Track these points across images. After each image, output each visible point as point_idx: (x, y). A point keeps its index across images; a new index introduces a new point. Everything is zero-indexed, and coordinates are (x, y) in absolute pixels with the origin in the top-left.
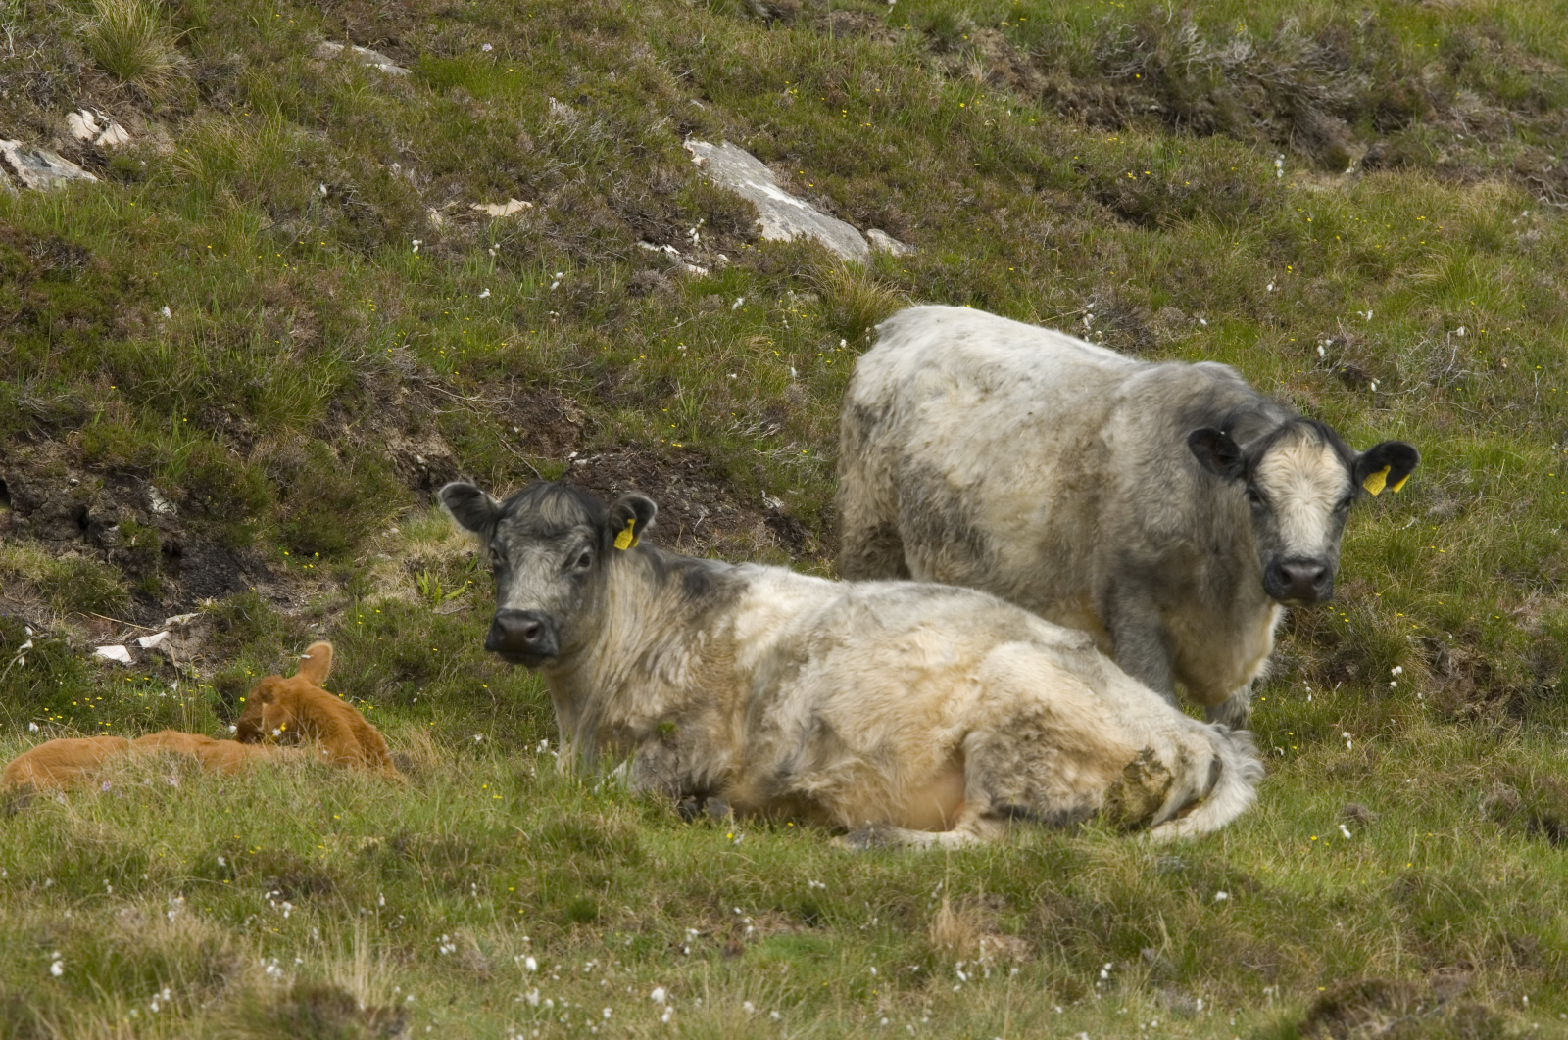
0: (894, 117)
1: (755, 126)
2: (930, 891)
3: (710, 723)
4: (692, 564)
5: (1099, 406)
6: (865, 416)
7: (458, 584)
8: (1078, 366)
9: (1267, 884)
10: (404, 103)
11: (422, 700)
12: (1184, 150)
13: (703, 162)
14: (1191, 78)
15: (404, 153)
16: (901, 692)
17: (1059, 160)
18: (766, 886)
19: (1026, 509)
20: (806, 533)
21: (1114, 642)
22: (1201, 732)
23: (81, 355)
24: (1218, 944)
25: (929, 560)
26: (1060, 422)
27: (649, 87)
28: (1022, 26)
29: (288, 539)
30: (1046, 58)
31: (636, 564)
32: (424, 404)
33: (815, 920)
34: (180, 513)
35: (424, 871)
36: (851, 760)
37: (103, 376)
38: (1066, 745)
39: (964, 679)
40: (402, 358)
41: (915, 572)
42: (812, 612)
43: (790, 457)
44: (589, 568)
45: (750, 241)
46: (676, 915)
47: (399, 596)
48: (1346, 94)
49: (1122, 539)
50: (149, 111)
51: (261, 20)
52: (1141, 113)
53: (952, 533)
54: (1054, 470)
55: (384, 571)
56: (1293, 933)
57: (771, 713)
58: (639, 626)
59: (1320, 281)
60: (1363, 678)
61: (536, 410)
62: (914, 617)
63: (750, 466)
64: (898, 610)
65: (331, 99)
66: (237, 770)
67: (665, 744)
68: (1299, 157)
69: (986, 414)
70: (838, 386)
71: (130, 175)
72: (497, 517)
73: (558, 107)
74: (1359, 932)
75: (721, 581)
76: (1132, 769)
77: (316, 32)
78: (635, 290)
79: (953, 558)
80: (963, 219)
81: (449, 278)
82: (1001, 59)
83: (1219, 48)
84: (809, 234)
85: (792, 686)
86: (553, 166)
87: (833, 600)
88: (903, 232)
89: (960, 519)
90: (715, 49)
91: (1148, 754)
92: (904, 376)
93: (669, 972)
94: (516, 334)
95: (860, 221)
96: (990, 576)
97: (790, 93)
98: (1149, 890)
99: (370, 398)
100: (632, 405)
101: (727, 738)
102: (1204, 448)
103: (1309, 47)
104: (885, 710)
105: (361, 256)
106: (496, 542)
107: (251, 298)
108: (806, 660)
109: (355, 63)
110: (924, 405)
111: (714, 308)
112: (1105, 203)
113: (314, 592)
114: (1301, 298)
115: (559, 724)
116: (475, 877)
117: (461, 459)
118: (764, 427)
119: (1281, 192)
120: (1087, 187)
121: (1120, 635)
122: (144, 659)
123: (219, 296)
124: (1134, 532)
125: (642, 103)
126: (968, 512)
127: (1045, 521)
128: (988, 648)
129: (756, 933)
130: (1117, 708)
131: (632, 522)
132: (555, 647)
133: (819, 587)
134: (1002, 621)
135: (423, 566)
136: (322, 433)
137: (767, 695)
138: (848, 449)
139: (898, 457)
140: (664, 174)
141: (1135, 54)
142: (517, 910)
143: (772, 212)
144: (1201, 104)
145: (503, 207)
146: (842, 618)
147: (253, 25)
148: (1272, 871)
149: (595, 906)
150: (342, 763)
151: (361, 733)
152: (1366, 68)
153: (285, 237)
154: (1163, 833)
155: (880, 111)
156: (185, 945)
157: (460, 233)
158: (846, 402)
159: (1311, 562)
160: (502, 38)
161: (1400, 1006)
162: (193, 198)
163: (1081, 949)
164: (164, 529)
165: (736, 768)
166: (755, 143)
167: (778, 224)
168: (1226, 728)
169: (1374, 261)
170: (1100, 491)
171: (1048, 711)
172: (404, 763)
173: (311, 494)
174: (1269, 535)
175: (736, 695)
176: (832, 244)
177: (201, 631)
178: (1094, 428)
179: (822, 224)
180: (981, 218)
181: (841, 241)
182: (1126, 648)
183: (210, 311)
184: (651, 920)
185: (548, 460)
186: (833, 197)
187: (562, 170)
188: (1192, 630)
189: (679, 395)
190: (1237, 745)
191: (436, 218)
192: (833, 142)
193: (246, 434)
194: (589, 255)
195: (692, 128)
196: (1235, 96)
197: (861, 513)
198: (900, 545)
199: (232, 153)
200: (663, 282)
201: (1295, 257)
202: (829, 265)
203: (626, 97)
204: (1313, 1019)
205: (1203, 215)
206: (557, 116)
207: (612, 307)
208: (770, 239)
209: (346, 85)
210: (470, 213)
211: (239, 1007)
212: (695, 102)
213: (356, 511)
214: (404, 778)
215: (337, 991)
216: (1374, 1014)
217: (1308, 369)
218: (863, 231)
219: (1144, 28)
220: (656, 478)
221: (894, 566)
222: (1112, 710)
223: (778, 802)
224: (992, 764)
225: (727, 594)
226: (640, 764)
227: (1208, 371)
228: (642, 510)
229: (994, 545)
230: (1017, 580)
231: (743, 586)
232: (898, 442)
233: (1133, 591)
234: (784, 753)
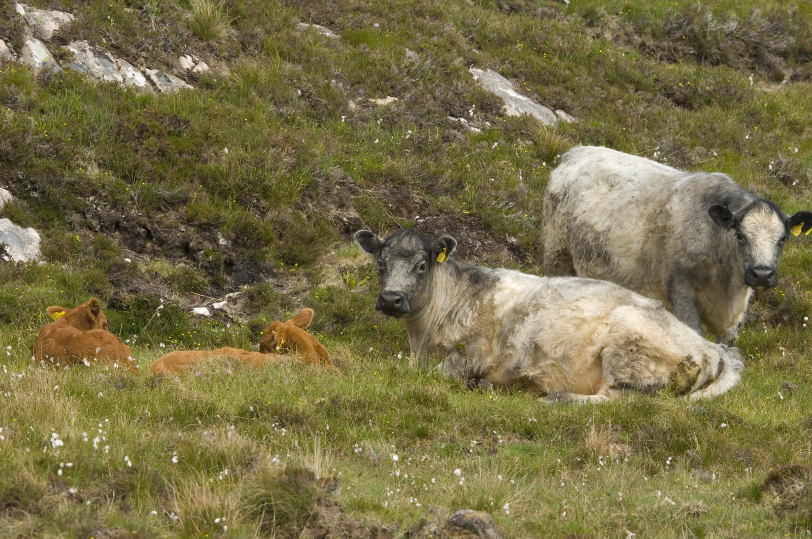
0: (569, 57)
1: (503, 62)
2: (586, 423)
3: (482, 344)
4: (473, 269)
5: (665, 193)
6: (554, 199)
7: (363, 278)
8: (655, 174)
9: (746, 420)
10: (337, 51)
11: (346, 333)
12: (706, 72)
13: (478, 79)
14: (709, 38)
15: (337, 75)
16: (572, 329)
17: (646, 77)
18: (508, 421)
19: (631, 242)
20: (527, 254)
21: (673, 305)
22: (714, 348)
23: (186, 171)
24: (722, 448)
25: (585, 266)
26: (647, 201)
27: (453, 43)
28: (629, 14)
29: (283, 257)
30: (641, 29)
31: (447, 269)
32: (347, 193)
33: (532, 437)
34: (232, 245)
35: (347, 413)
36: (549, 362)
37: (196, 181)
38: (650, 354)
39: (602, 323)
40: (337, 172)
41: (578, 272)
42: (531, 292)
43: (519, 218)
44: (424, 271)
45: (501, 116)
46: (466, 434)
47: (335, 284)
48: (783, 45)
49: (676, 257)
50: (217, 56)
51: (270, 12)
52: (685, 55)
53: (596, 254)
54: (644, 224)
55: (328, 272)
56: (758, 443)
57: (511, 339)
58: (448, 298)
59: (770, 134)
60: (791, 322)
61: (399, 196)
62: (578, 294)
63: (501, 222)
64: (571, 291)
65: (303, 49)
66: (259, 365)
67: (460, 354)
68: (761, 75)
69: (612, 197)
70: (541, 185)
71: (209, 86)
72: (382, 247)
73: (409, 53)
74: (789, 442)
75: (487, 277)
76: (681, 365)
77: (296, 18)
78: (446, 139)
79: (596, 265)
80: (601, 105)
81: (358, 134)
82: (619, 30)
83: (723, 24)
84: (528, 113)
85: (521, 326)
86: (408, 81)
87: (540, 286)
88: (573, 111)
89: (600, 247)
90: (484, 25)
91: (689, 358)
92: (573, 179)
93: (462, 461)
94: (390, 160)
95: (553, 106)
96: (614, 274)
97: (520, 46)
98: (689, 422)
99: (321, 190)
100: (445, 193)
101: (490, 351)
102: (716, 214)
103: (765, 23)
104: (565, 338)
105: (317, 124)
106: (381, 258)
107: (266, 144)
108: (528, 314)
109: (314, 33)
110: (583, 193)
111: (483, 148)
112: (668, 97)
113: (294, 282)
114: (762, 142)
115: (410, 344)
116: (371, 416)
117: (364, 219)
118: (507, 204)
119: (752, 92)
120: (660, 90)
121: (676, 302)
122: (216, 313)
123: (250, 143)
124: (682, 253)
125: (449, 51)
126: (603, 244)
127: (639, 248)
128: (613, 308)
129: (503, 443)
130: (674, 336)
131: (445, 249)
132: (409, 308)
133: (533, 280)
134: (620, 296)
135: (347, 270)
136: (299, 207)
137: (509, 331)
138: (547, 214)
139: (570, 218)
140: (460, 84)
141: (683, 27)
142: (391, 432)
143: (511, 102)
144: (714, 50)
145: (384, 100)
146: (544, 295)
147: (267, 15)
148: (748, 414)
149: (427, 430)
150: (308, 363)
151: (318, 349)
152: (792, 33)
153: (281, 115)
154: (696, 396)
155: (562, 54)
156: (235, 449)
157: (363, 113)
158: (545, 192)
159: (767, 268)
160: (383, 20)
161: (809, 477)
162: (239, 96)
163: (657, 450)
164: (225, 253)
165: (494, 365)
166: (503, 70)
167: (513, 108)
168: (726, 346)
169: (796, 124)
170: (666, 234)
171: (642, 338)
172: (337, 363)
173: (294, 236)
174: (746, 255)
175: (494, 331)
176: (539, 117)
177: (242, 300)
178: (663, 204)
179: (534, 108)
180: (610, 105)
181: (544, 116)
182: (678, 308)
183: (246, 150)
184: (454, 437)
185: (405, 219)
186: (539, 95)
187: (412, 83)
188: (709, 300)
189: (467, 189)
190: (731, 354)
191: (352, 105)
192: (540, 69)
193: (263, 208)
194: (424, 123)
195: (473, 63)
196: (730, 46)
197: (552, 244)
198: (571, 259)
199: (256, 75)
200: (459, 135)
201: (759, 123)
202: (538, 127)
203: (442, 48)
204: (767, 483)
205: (715, 103)
206: (409, 57)
207: (435, 147)
208: (510, 115)
209: (310, 43)
210: (368, 103)
211: (260, 478)
212: (474, 50)
213: (315, 244)
214: (337, 370)
215: (306, 470)
216: (796, 481)
217: (764, 176)
218: (554, 111)
219: (687, 14)
220: (456, 228)
221: (569, 269)
222: (672, 337)
223: (514, 381)
224: (615, 363)
225: (490, 283)
226: (448, 363)
227: (717, 177)
228: (450, 244)
229: (615, 259)
230: (626, 276)
231: (497, 279)
232: (570, 210)
233: (682, 281)
234: (517, 358)
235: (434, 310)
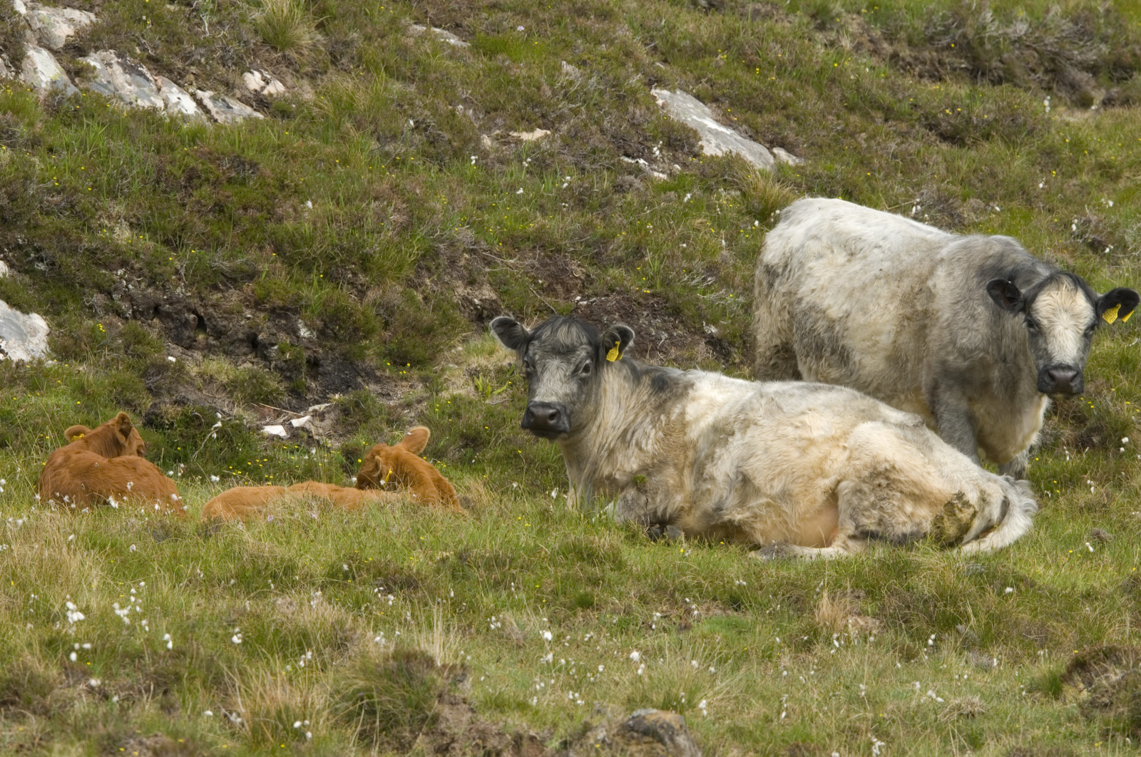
0: (790, 73)
1: (698, 80)
2: (815, 587)
3: (669, 476)
4: (656, 370)
5: (927, 264)
6: (771, 272)
7: (502, 384)
8: (913, 238)
9: (1040, 582)
10: (466, 65)
11: (478, 461)
12: (984, 95)
13: (663, 104)
14: (988, 46)
15: (465, 99)
16: (795, 454)
17: (900, 101)
18: (706, 584)
19: (879, 333)
20: (733, 350)
21: (937, 421)
22: (995, 481)
23: (253, 233)
24: (1007, 622)
25: (814, 367)
26: (901, 276)
27: (628, 54)
28: (876, 12)
29: (390, 354)
30: (892, 34)
31: (620, 371)
32: (479, 265)
33: (739, 606)
34: (318, 337)
35: (479, 574)
36: (763, 500)
37: (267, 247)
38: (905, 490)
39: (838, 446)
40: (465, 235)
41: (805, 375)
42: (737, 402)
43: (721, 299)
44: (589, 374)
45: (695, 156)
46: (646, 603)
47: (462, 392)
48: (1092, 56)
49: (943, 353)
50: (297, 71)
51: (371, 11)
52: (954, 70)
53: (829, 349)
54: (897, 307)
55: (453, 376)
56: (1057, 615)
57: (710, 469)
58: (622, 412)
59: (1074, 181)
60: (1103, 445)
61: (553, 268)
62: (804, 405)
63: (695, 305)
64: (793, 400)
65: (418, 63)
66: (355, 507)
67: (639, 490)
68: (1060, 98)
69: (852, 270)
70: (753, 252)
71: (285, 114)
72: (528, 340)
73: (567, 68)
74: (1101, 614)
75: (676, 382)
76: (949, 506)
77: (408, 19)
78: (619, 188)
79: (830, 366)
80: (837, 141)
81: (496, 182)
82: (861, 34)
83: (1007, 26)
84: (734, 151)
85: (723, 451)
86: (564, 107)
87: (750, 394)
88: (797, 150)
89: (834, 340)
90: (672, 29)
91: (960, 496)
92: (797, 245)
93: (642, 641)
94: (539, 218)
95: (768, 142)
96: (854, 377)
97: (722, 57)
98: (960, 586)
99: (443, 261)
100: (617, 265)
101: (681, 486)
102: (997, 292)
103: (1067, 26)
104: (785, 467)
105: (437, 167)
106: (528, 356)
107: (365, 195)
108: (733, 434)
109: (433, 40)
110: (811, 265)
111: (671, 200)
112: (931, 130)
113: (407, 389)
114: (1062, 192)
115: (569, 477)
116: (514, 578)
117: (504, 301)
118: (704, 279)
119: (1048, 122)
120: (919, 119)
121: (941, 417)
122: (295, 433)
123: (343, 194)
124: (950, 348)
125: (623, 64)
126: (840, 335)
127: (890, 341)
128: (854, 425)
129: (700, 615)
130: (939, 465)
131: (618, 343)
132: (567, 426)
133: (741, 385)
134: (862, 408)
135: (479, 372)
136: (412, 284)
137: (707, 457)
138: (760, 294)
139: (793, 299)
140: (638, 112)
141: (952, 31)
142: (541, 600)
143: (710, 136)
144: (995, 63)
145: (531, 134)
146: (756, 406)
147: (366, 14)
148: (1042, 573)
149: (592, 597)
150: (425, 503)
151: (438, 483)
152: (1104, 39)
153: (387, 154)
154: (970, 548)
155: (781, 69)
156: (322, 624)
157: (503, 151)
158: (758, 262)
159: (1069, 368)
160: (530, 22)
161: (1128, 663)
162: (327, 129)
163: (916, 625)
164: (308, 348)
165: (686, 506)
166: (698, 91)
167: (713, 145)
168: (1012, 479)
169: (1111, 167)
170: (927, 321)
171: (894, 468)
172: (466, 503)
173: (405, 324)
174: (1040, 350)
175: (686, 457)
176: (749, 158)
177: (332, 415)
178: (923, 280)
179: (743, 145)
180: (849, 140)
181: (756, 156)
182: (945, 425)
183: (338, 204)
184: (630, 606)
185: (561, 301)
186: (750, 126)
187: (570, 109)
188: (989, 414)
189: (648, 258)
190: (1019, 489)
191: (487, 141)
192: (750, 90)
193: (361, 285)
194: (587, 166)
195: (657, 81)
196: (1018, 58)
197: (768, 336)
198: (795, 358)
199: (352, 99)
200: (637, 183)
201: (1058, 165)
202: (748, 171)
203: (612, 61)
204: (1070, 672)
205: (996, 137)
206: (567, 74)
207: (604, 200)
208: (708, 154)
209: (427, 54)
210: (510, 138)
211: (358, 664)
212: (658, 64)
213: (434, 336)
214: (466, 512)
215: (423, 653)
216: (1111, 668)
217: (1066, 240)
218: (770, 149)
219: (957, 13)
220: (633, 313)
221: (791, 371)
222: (936, 466)
223: (714, 528)
224: (856, 502)
225: (680, 391)
226: (622, 503)
227: (999, 241)
228: (625, 335)
229: (856, 357)
230: (872, 381)
231: (690, 385)
232: (793, 289)
233: (950, 388)
234: (719, 496)
235: (602, 429)
